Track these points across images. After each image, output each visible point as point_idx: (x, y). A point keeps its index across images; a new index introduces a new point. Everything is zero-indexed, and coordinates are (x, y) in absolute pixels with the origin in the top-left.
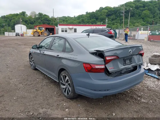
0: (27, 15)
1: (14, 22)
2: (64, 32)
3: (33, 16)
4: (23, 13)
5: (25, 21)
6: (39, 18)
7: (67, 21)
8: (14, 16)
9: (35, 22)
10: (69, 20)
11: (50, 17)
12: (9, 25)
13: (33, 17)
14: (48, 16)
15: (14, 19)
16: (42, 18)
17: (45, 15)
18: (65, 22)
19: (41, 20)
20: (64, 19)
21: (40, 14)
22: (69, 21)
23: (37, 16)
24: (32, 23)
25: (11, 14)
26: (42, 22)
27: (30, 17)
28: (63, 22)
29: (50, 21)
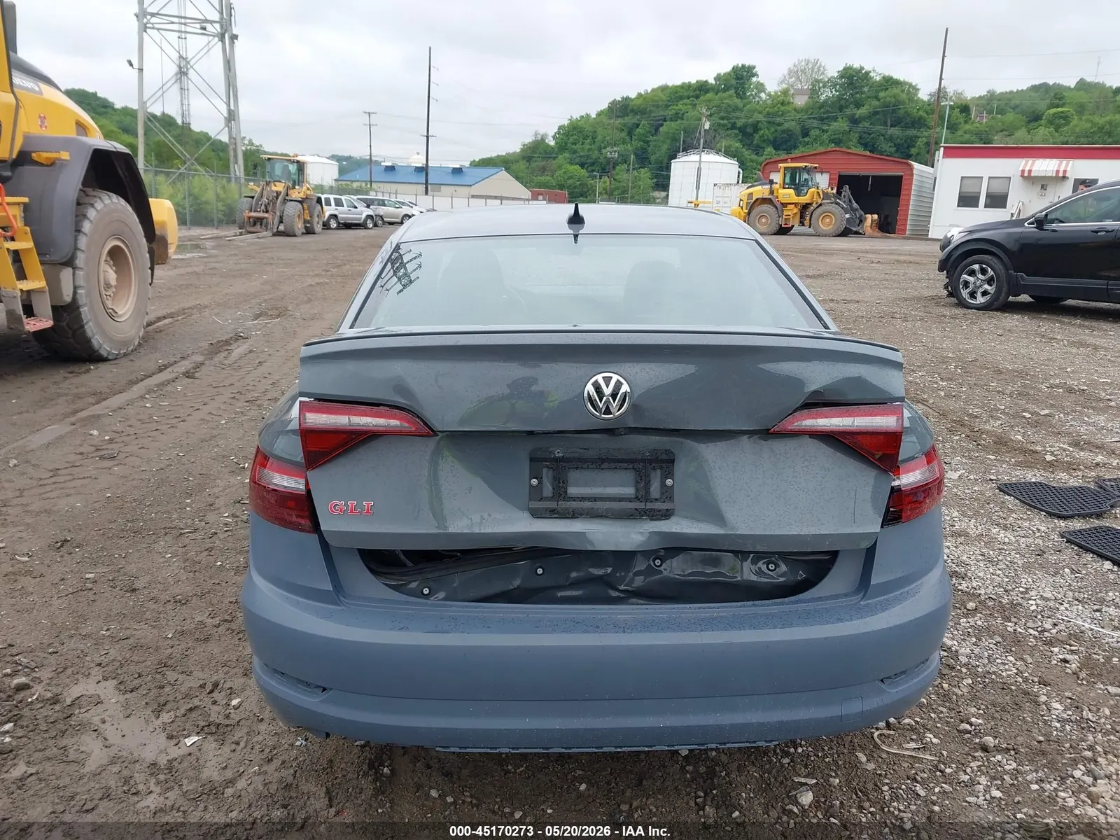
0: (761, 87)
1: (675, 139)
3: (800, 92)
4: (741, 78)
5: (742, 130)
6: (841, 109)
7: (1059, 122)
8: (681, 98)
9: (805, 133)
10: (1081, 109)
11: (924, 95)
12: (643, 159)
13: (801, 101)
14: (912, 90)
15: (677, 117)
16: (858, 105)
17: (889, 82)
18: (1042, 131)
19: (854, 121)
20: (1042, 105)
21: (853, 79)
22: (1079, 124)
23: (827, 94)
24: (785, 143)
25: (664, 88)
26: (855, 137)
27: (782, 101)
28: (1021, 133)
29: (918, 123)
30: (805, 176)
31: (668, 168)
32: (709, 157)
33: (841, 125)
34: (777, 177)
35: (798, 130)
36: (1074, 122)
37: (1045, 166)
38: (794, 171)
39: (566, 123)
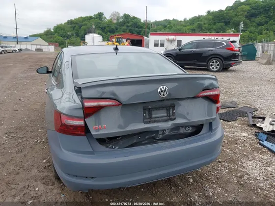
0: (105, 18)
1: (85, 30)
2: (158, 46)
3: (115, 19)
4: (100, 15)
5: (102, 28)
6: (125, 23)
7: (170, 28)
8: (86, 20)
9: (117, 29)
10: (174, 25)
11: (142, 21)
12: (78, 35)
13: (115, 22)
14: (140, 20)
15: (85, 25)
16: (128, 23)
17: (134, 18)
18: (167, 30)
19: (128, 26)
20: (166, 24)
21: (126, 17)
22: (174, 28)
23: (121, 20)
24: (112, 31)
25: (81, 17)
26: (128, 31)
27: (110, 21)
28: (163, 30)
29: (142, 27)
30: (121, 40)
31: (84, 37)
32: (95, 35)
33: (124, 27)
34: (114, 40)
35: (115, 28)
36: (173, 27)
37: (171, 37)
38: (118, 38)
39: (56, 25)
